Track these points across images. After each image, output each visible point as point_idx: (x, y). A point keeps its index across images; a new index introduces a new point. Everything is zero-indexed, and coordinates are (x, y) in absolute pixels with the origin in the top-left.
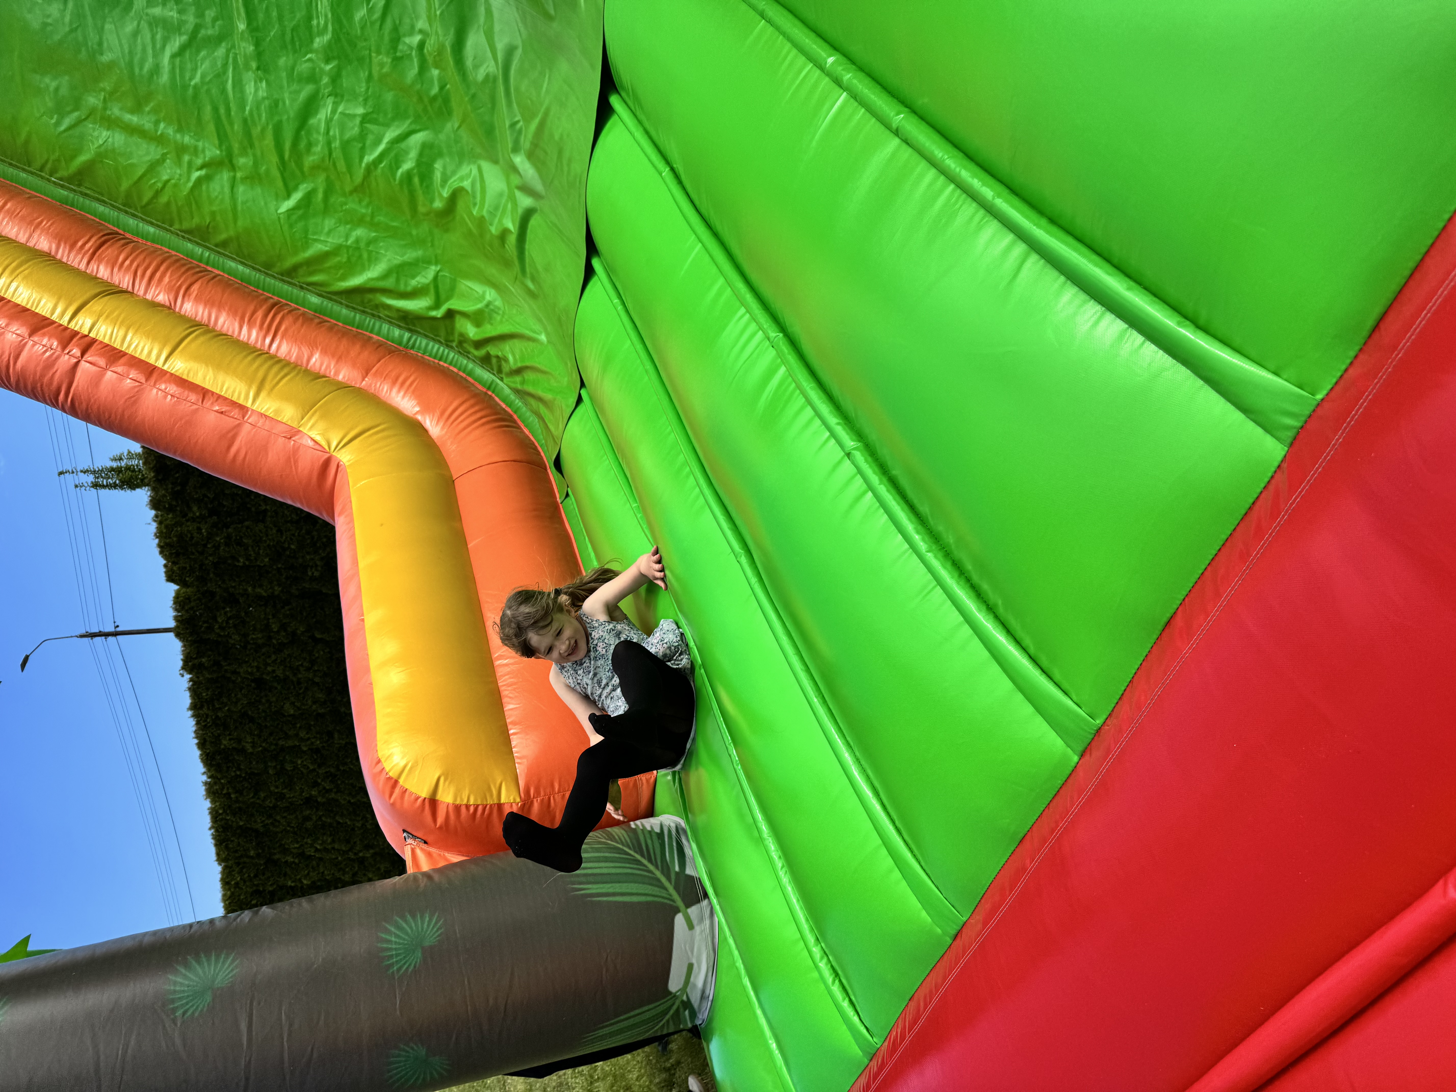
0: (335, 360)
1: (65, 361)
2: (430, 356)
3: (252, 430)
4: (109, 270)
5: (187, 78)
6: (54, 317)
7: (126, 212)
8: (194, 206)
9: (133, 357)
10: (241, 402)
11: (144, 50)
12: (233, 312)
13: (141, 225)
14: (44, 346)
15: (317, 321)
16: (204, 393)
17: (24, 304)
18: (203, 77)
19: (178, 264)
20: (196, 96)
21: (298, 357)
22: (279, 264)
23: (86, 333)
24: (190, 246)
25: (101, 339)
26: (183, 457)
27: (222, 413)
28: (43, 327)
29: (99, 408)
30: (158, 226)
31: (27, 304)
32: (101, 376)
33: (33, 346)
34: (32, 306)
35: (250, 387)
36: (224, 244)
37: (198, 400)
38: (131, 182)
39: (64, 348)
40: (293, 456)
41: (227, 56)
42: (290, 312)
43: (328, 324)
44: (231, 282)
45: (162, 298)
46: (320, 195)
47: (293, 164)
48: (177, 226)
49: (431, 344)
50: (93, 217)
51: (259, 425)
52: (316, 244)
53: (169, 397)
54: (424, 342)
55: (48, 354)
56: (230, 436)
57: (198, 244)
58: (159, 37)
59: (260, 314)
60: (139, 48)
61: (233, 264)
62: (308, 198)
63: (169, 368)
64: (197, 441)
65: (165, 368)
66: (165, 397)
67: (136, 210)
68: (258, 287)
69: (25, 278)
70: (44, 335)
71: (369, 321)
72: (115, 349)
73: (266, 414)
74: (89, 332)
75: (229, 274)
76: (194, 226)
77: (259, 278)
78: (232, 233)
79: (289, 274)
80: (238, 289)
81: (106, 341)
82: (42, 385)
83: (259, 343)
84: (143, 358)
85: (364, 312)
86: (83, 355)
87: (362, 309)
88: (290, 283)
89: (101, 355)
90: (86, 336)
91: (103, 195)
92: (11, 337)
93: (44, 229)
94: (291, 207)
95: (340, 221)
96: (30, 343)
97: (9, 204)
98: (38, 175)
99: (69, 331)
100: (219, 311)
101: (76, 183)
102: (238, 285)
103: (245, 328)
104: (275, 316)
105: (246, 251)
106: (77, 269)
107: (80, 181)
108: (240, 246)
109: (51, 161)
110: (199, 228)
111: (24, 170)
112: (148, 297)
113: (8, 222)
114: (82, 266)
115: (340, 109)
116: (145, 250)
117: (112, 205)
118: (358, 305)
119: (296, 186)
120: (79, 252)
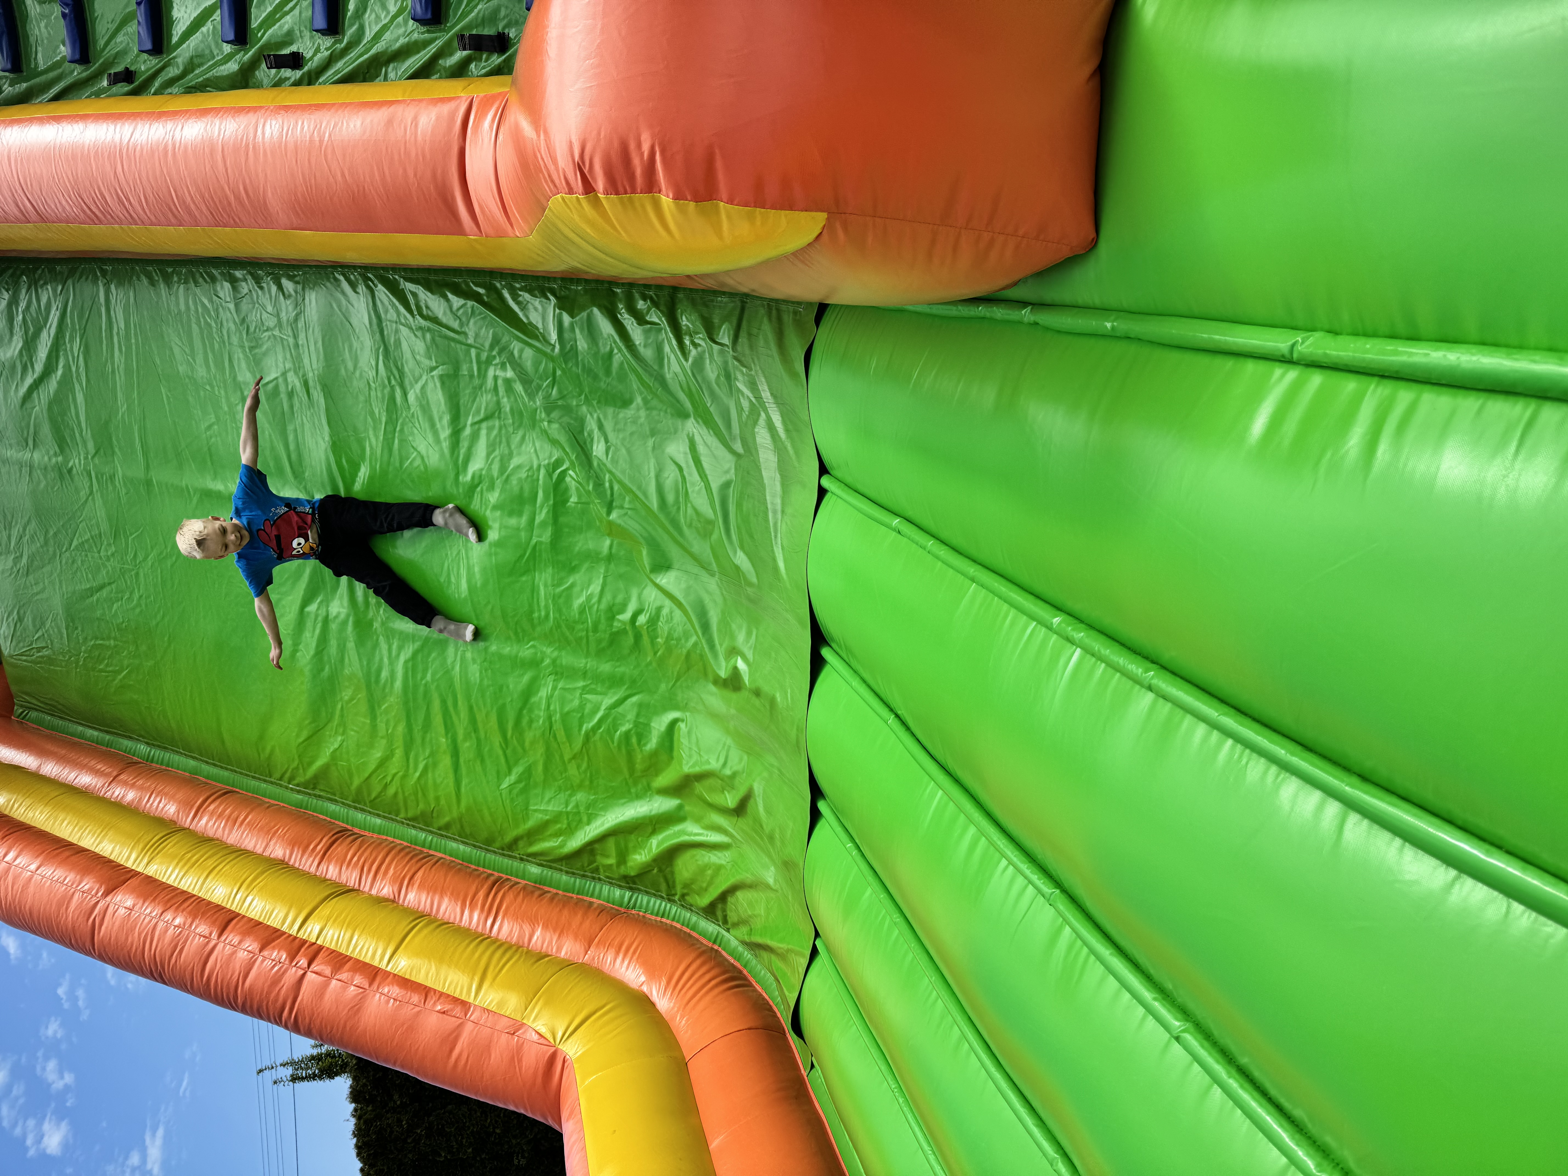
0: (557, 935)
1: (293, 974)
2: (652, 913)
3: (475, 1027)
4: (337, 870)
5: (419, 678)
6: (284, 928)
7: (356, 808)
8: (420, 794)
9: (358, 961)
10: (463, 998)
11: (381, 660)
12: (455, 895)
13: (369, 818)
14: (273, 960)
15: (537, 893)
16: (426, 991)
17: (257, 918)
18: (433, 675)
19: (402, 854)
20: (426, 693)
21: (519, 937)
22: (500, 839)
23: (314, 941)
24: (414, 832)
25: (327, 945)
26: (402, 1067)
27: (444, 1013)
28: (273, 940)
29: (321, 1023)
30: (384, 817)
31: (260, 917)
32: (326, 985)
33: (263, 961)
34: (264, 919)
35: (472, 979)
36: (447, 827)
37: (420, 1001)
38: (362, 779)
39: (291, 961)
40: (516, 1055)
42: (511, 887)
43: (549, 895)
44: (453, 864)
45: (386, 890)
46: (540, 768)
47: (515, 741)
48: (402, 815)
49: (653, 900)
50: (325, 817)
51: (482, 1022)
52: (536, 814)
53: (392, 1001)
54: (646, 899)
55: (276, 968)
56: (451, 1038)
57: (421, 829)
58: (395, 647)
59: (481, 894)
60: (377, 659)
61: (454, 845)
62: (528, 772)
63: (392, 968)
64: (418, 1048)
65: (388, 969)
66: (388, 1002)
67: (365, 804)
68: (479, 865)
69: (260, 890)
70: (274, 948)
71: (589, 885)
72: (341, 954)
73: (490, 1008)
74: (317, 939)
75: (451, 855)
76: (419, 812)
77: (480, 855)
78: (455, 814)
79: (510, 848)
80: (459, 870)
81: (333, 947)
82: (268, 1003)
83: (481, 927)
84: (367, 960)
85: (584, 876)
86: (309, 965)
87: (582, 873)
88: (510, 856)
89: (327, 963)
90: (314, 944)
91: (335, 795)
92: (242, 955)
93: (279, 837)
94: (512, 782)
95: (560, 789)
96: (260, 958)
97: (250, 817)
98: (277, 784)
99: (297, 940)
100: (441, 897)
101: (312, 786)
102: (459, 866)
103: (466, 913)
104: (496, 894)
105: (468, 831)
106: (309, 873)
107: (315, 784)
108: (462, 827)
109: (290, 770)
110: (423, 814)
111: (265, 781)
112: (374, 892)
113: (247, 835)
114: (313, 869)
115: (560, 685)
116: (373, 843)
117: (343, 803)
118: (577, 869)
119: (516, 762)
120: (310, 856)
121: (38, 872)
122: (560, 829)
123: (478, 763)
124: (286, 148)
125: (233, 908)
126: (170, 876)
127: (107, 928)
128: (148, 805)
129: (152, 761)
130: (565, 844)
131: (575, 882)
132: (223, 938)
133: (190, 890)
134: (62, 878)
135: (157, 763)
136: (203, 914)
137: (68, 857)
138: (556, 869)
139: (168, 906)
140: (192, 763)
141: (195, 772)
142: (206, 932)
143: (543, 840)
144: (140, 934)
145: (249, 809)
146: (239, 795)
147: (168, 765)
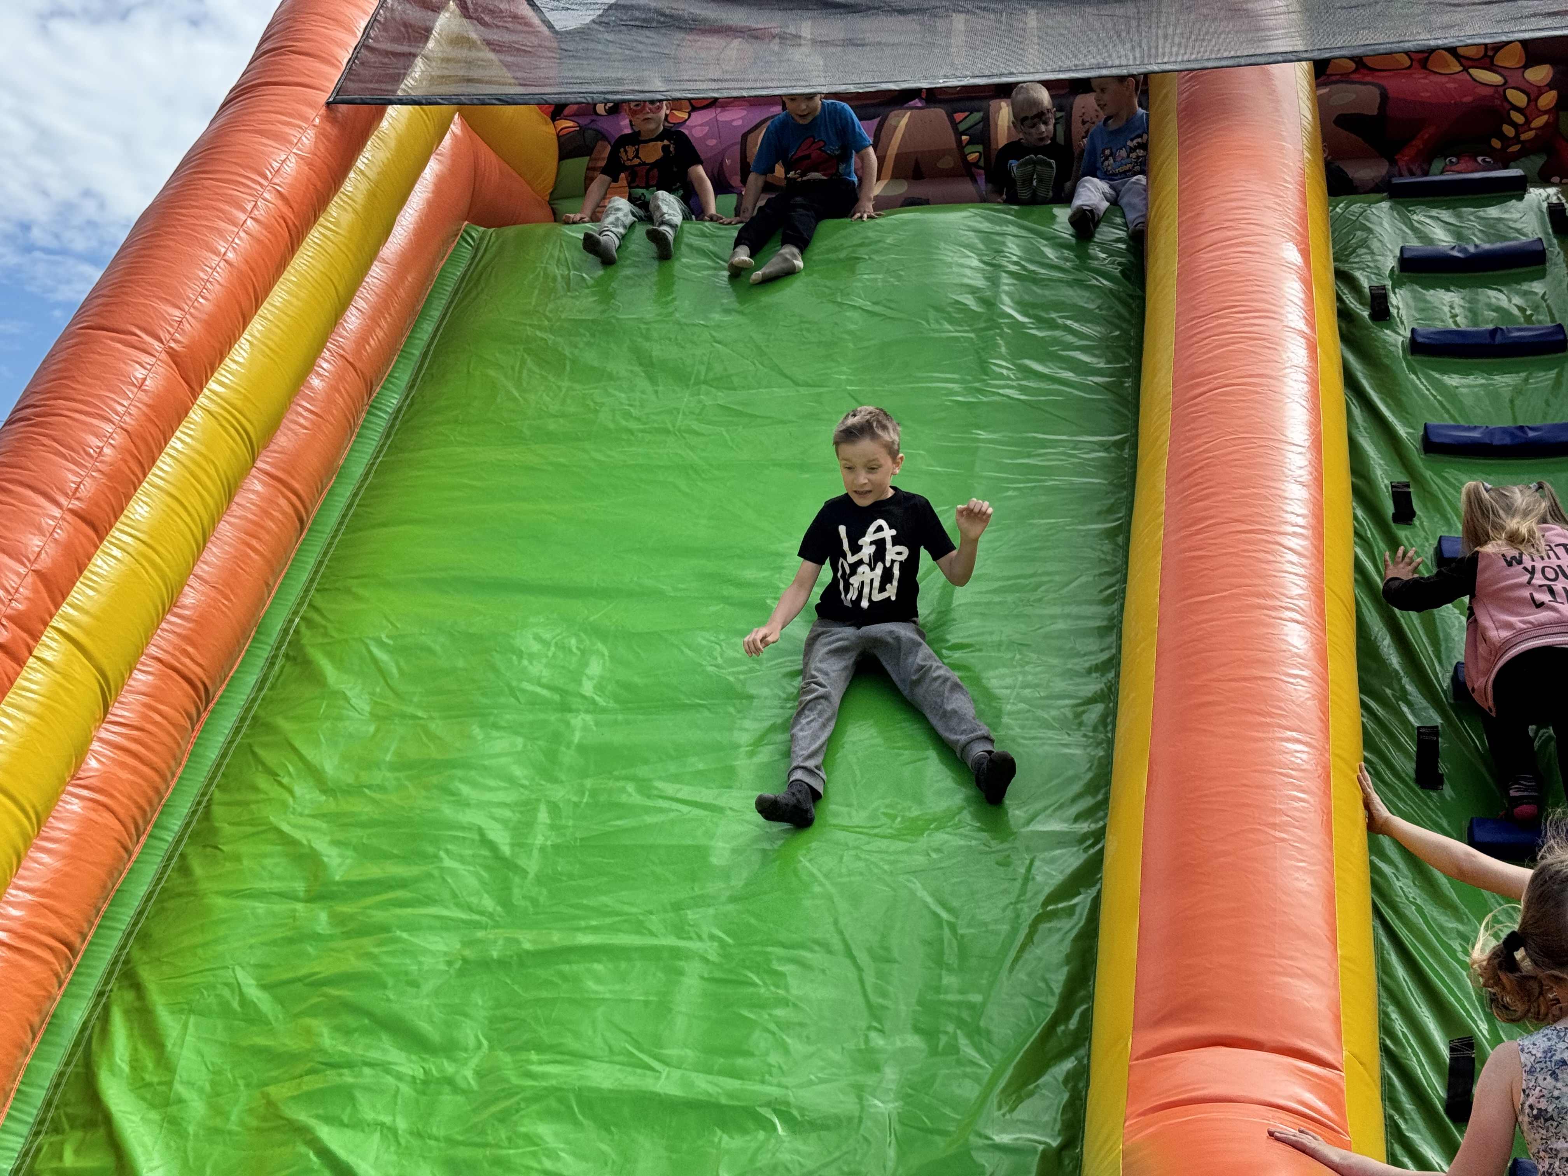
4: (143, 688)
6: (65, 608)
7: (242, 720)
8: (249, 829)
12: (62, 880)
13: (222, 740)
14: (17, 590)
15: (36, 1020)
17: (91, 567)
18: (452, 871)
19: (151, 793)
20: (422, 856)
22: (145, 958)
23: (36, 652)
24: (185, 812)
25: (23, 673)
28: (49, 590)
30: (219, 766)
31: (91, 572)
33: (18, 574)
34: (86, 578)
36: (184, 870)
38: (290, 735)
39: (9, 618)
41: (482, 913)
42: (57, 975)
43: (28, 1040)
44: (116, 874)
46: (262, 1041)
47: (317, 1000)
48: (218, 795)
50: (235, 669)
52: (179, 1027)
57: (188, 825)
59: (55, 924)
62: (258, 1019)
67: (247, 736)
68: (105, 919)
70: (35, 591)
71: (31, 1113)
74: (37, 658)
75: (131, 870)
76: (217, 824)
77: (122, 921)
78: (204, 886)
79: (127, 974)
81: (19, 681)
85: (49, 1104)
87: (55, 1103)
88: (110, 973)
90: (30, 653)
91: (272, 688)
92: (36, 542)
93: (215, 600)
94: (245, 990)
95: (218, 1072)
96: (23, 570)
97: (256, 557)
98: (303, 598)
99: (42, 627)
100: (64, 856)
101: (291, 653)
102: (110, 885)
103: (28, 897)
104: (51, 949)
105: (170, 904)
106: (147, 644)
107: (295, 659)
108: (180, 895)
109: (324, 622)
110: (214, 831)
111: (312, 581)
112: (96, 746)
113: (227, 553)
114: (153, 650)
115: (405, 1088)
116: (179, 745)
117: (254, 700)
118: (64, 1094)
119: (279, 1000)
120: (176, 647)
121: (222, 264)
122: (144, 1069)
123: (289, 934)
124: (1264, 771)
125: (114, 532)
126: (182, 441)
127: (118, 350)
128: (300, 410)
129: (369, 413)
130: (114, 1074)
131: (41, 1087)
132: (69, 517)
133: (155, 470)
134: (208, 295)
135: (365, 420)
136: (113, 490)
137: (240, 305)
138: (72, 1055)
139: (137, 441)
140: (358, 470)
141: (341, 473)
142: (83, 492)
143: (130, 1036)
144: (99, 397)
145: (269, 556)
146: (294, 540)
147: (359, 435)
